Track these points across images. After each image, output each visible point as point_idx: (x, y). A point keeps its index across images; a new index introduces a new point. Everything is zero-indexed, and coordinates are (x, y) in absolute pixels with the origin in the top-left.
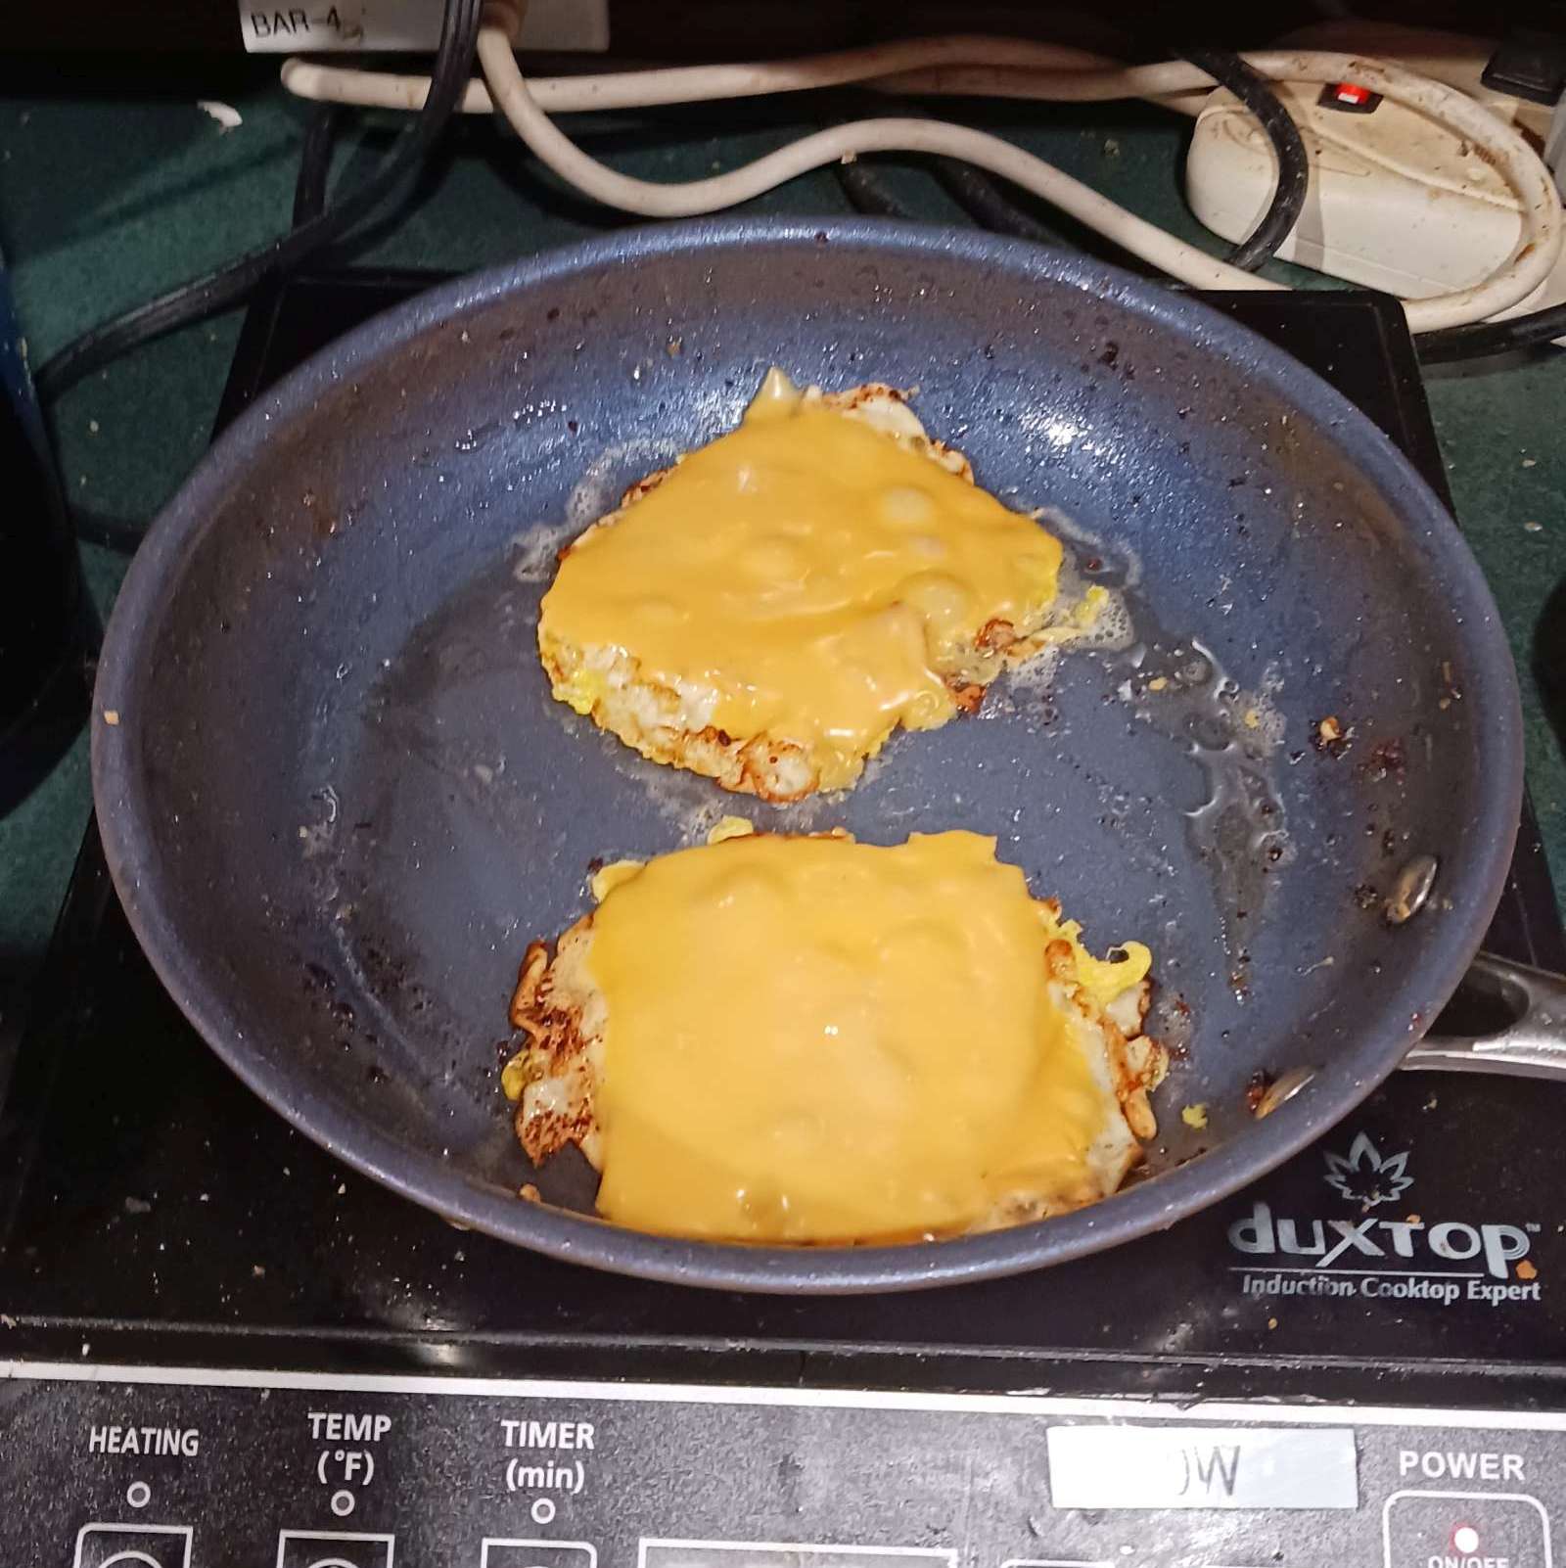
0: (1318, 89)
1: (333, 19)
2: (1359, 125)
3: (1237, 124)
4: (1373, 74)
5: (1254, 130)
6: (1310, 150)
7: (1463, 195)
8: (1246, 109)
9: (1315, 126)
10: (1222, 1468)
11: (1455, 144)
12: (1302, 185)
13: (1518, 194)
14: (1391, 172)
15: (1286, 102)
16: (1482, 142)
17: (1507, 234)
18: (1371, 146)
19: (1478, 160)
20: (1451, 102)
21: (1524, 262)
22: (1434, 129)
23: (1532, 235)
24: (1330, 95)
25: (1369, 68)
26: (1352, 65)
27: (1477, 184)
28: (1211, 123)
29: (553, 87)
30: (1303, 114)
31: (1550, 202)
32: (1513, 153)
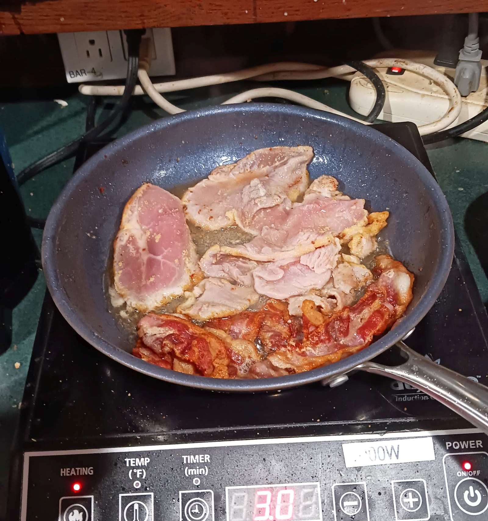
0: (387, 69)
1: (93, 71)
2: (399, 78)
3: (363, 82)
4: (402, 63)
5: (368, 82)
6: (385, 86)
7: (431, 95)
8: (365, 77)
9: (386, 80)
10: (394, 451)
11: (428, 81)
12: (384, 96)
13: (448, 94)
14: (410, 91)
15: (377, 74)
16: (436, 80)
17: (445, 105)
18: (403, 84)
19: (435, 85)
20: (425, 69)
21: (451, 112)
22: (421, 78)
23: (453, 105)
24: (390, 71)
25: (400, 62)
26: (395, 61)
27: (435, 92)
28: (355, 82)
29: (161, 85)
30: (382, 76)
31: (457, 95)
32: (445, 82)
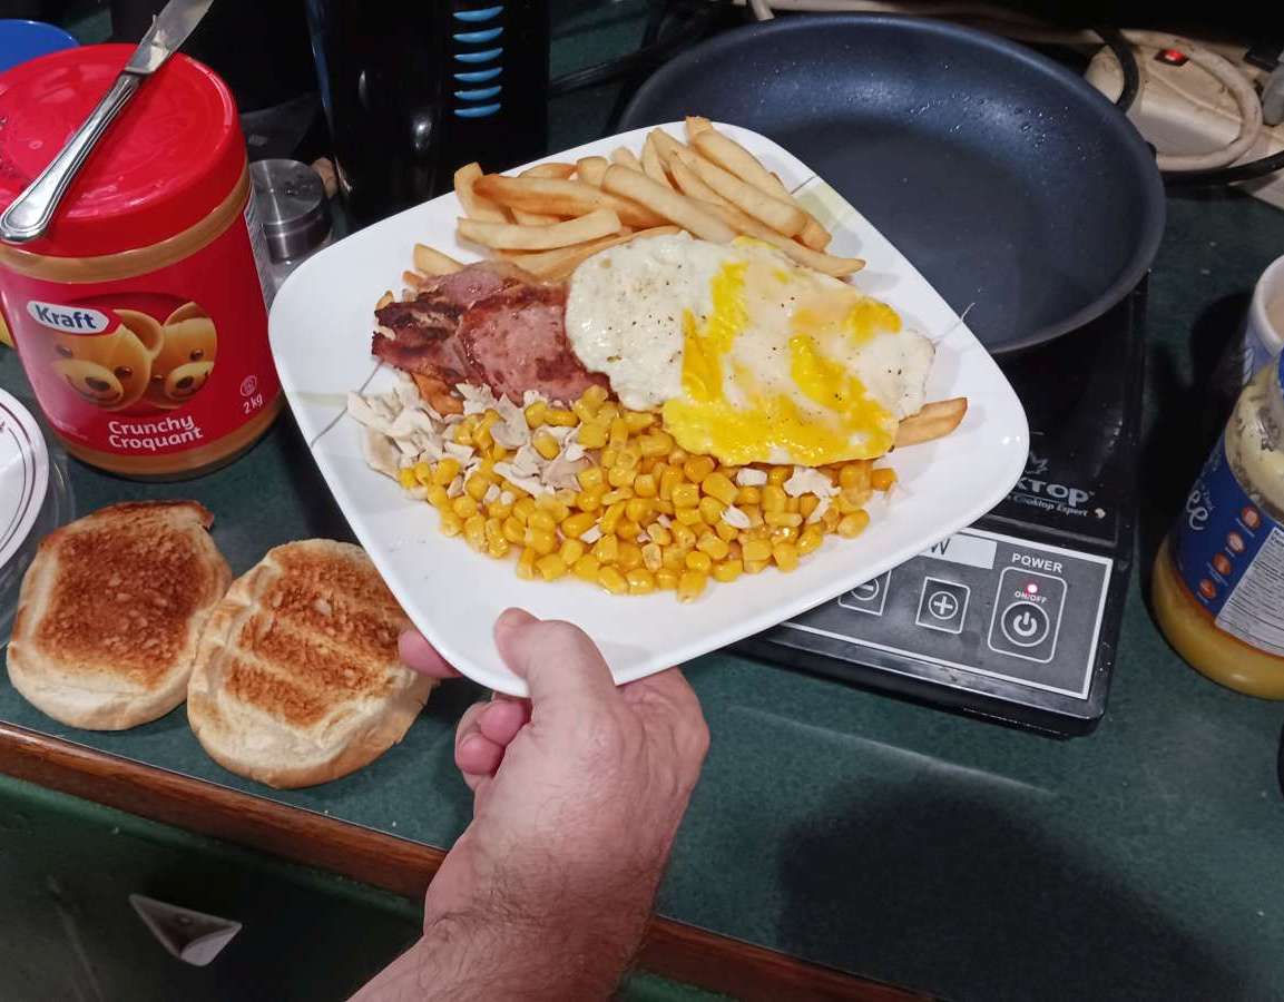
0: (1157, 51)
2: (1171, 71)
3: (1110, 64)
4: (1185, 47)
5: (1117, 68)
7: (1214, 112)
8: (1116, 57)
9: (1150, 70)
11: (1218, 86)
12: (1132, 98)
13: (1242, 115)
14: (1180, 96)
15: (1137, 58)
16: (1231, 87)
18: (1175, 82)
19: (1228, 96)
20: (1221, 65)
21: (1235, 144)
22: (1211, 79)
23: (1242, 134)
24: (1161, 56)
25: (1184, 44)
26: (1176, 41)
27: (1224, 108)
30: (1143, 62)
32: (1246, 94)
